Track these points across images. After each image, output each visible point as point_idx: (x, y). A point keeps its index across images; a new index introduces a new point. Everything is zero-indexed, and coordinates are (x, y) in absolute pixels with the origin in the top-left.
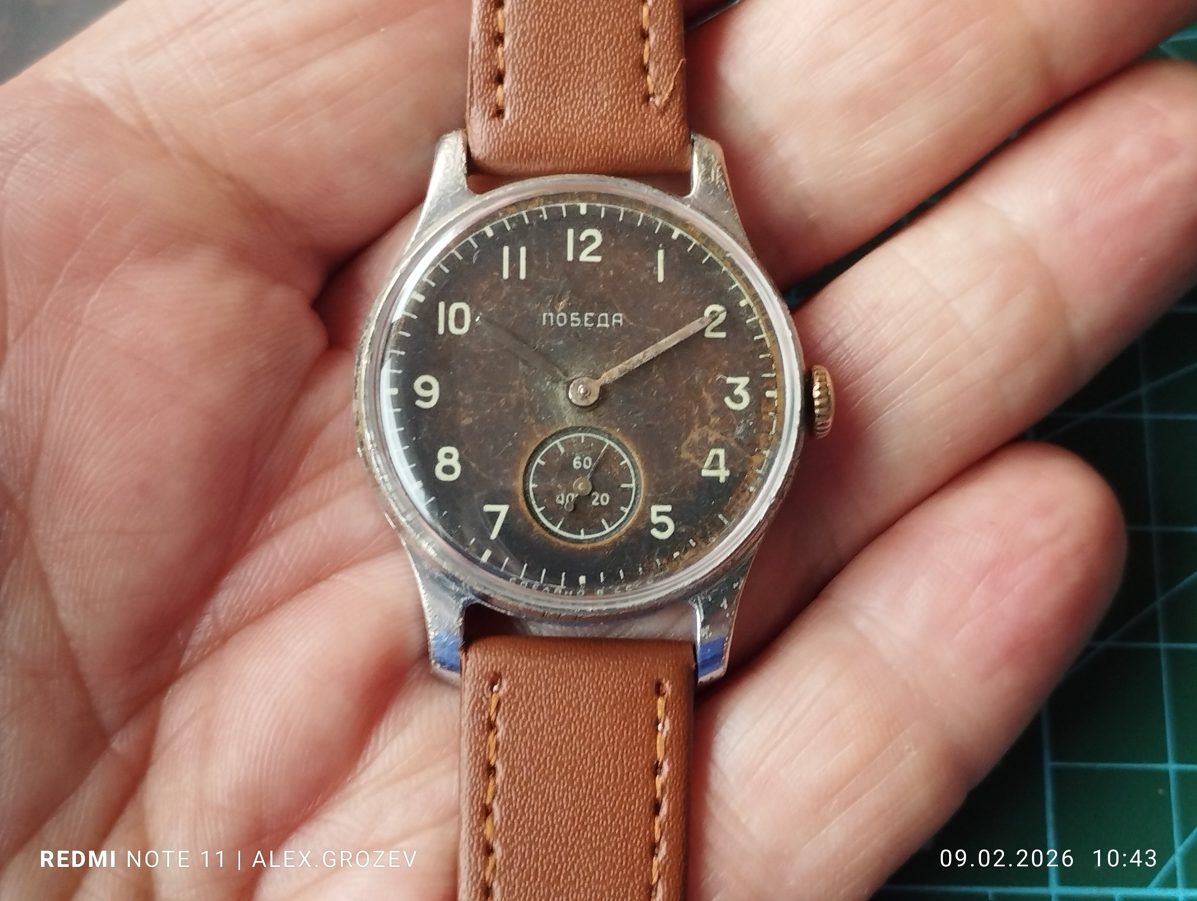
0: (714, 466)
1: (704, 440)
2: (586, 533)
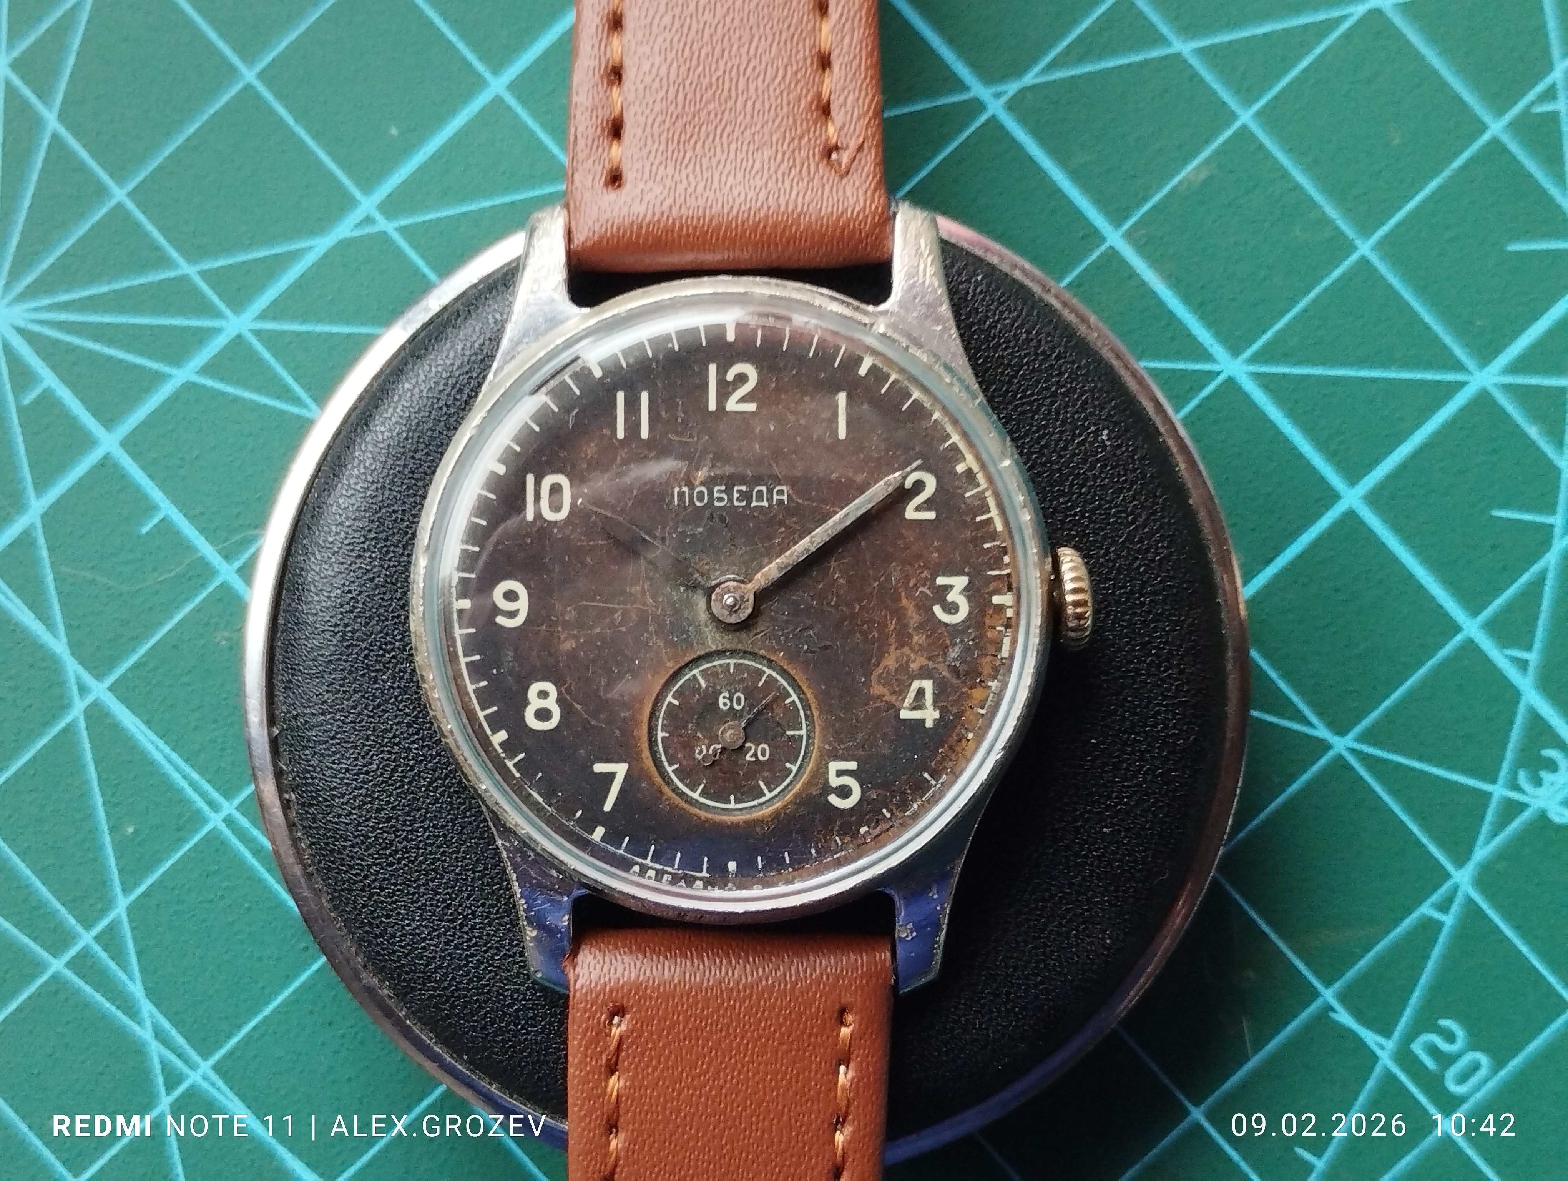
0: (918, 705)
1: (903, 668)
2: (737, 801)
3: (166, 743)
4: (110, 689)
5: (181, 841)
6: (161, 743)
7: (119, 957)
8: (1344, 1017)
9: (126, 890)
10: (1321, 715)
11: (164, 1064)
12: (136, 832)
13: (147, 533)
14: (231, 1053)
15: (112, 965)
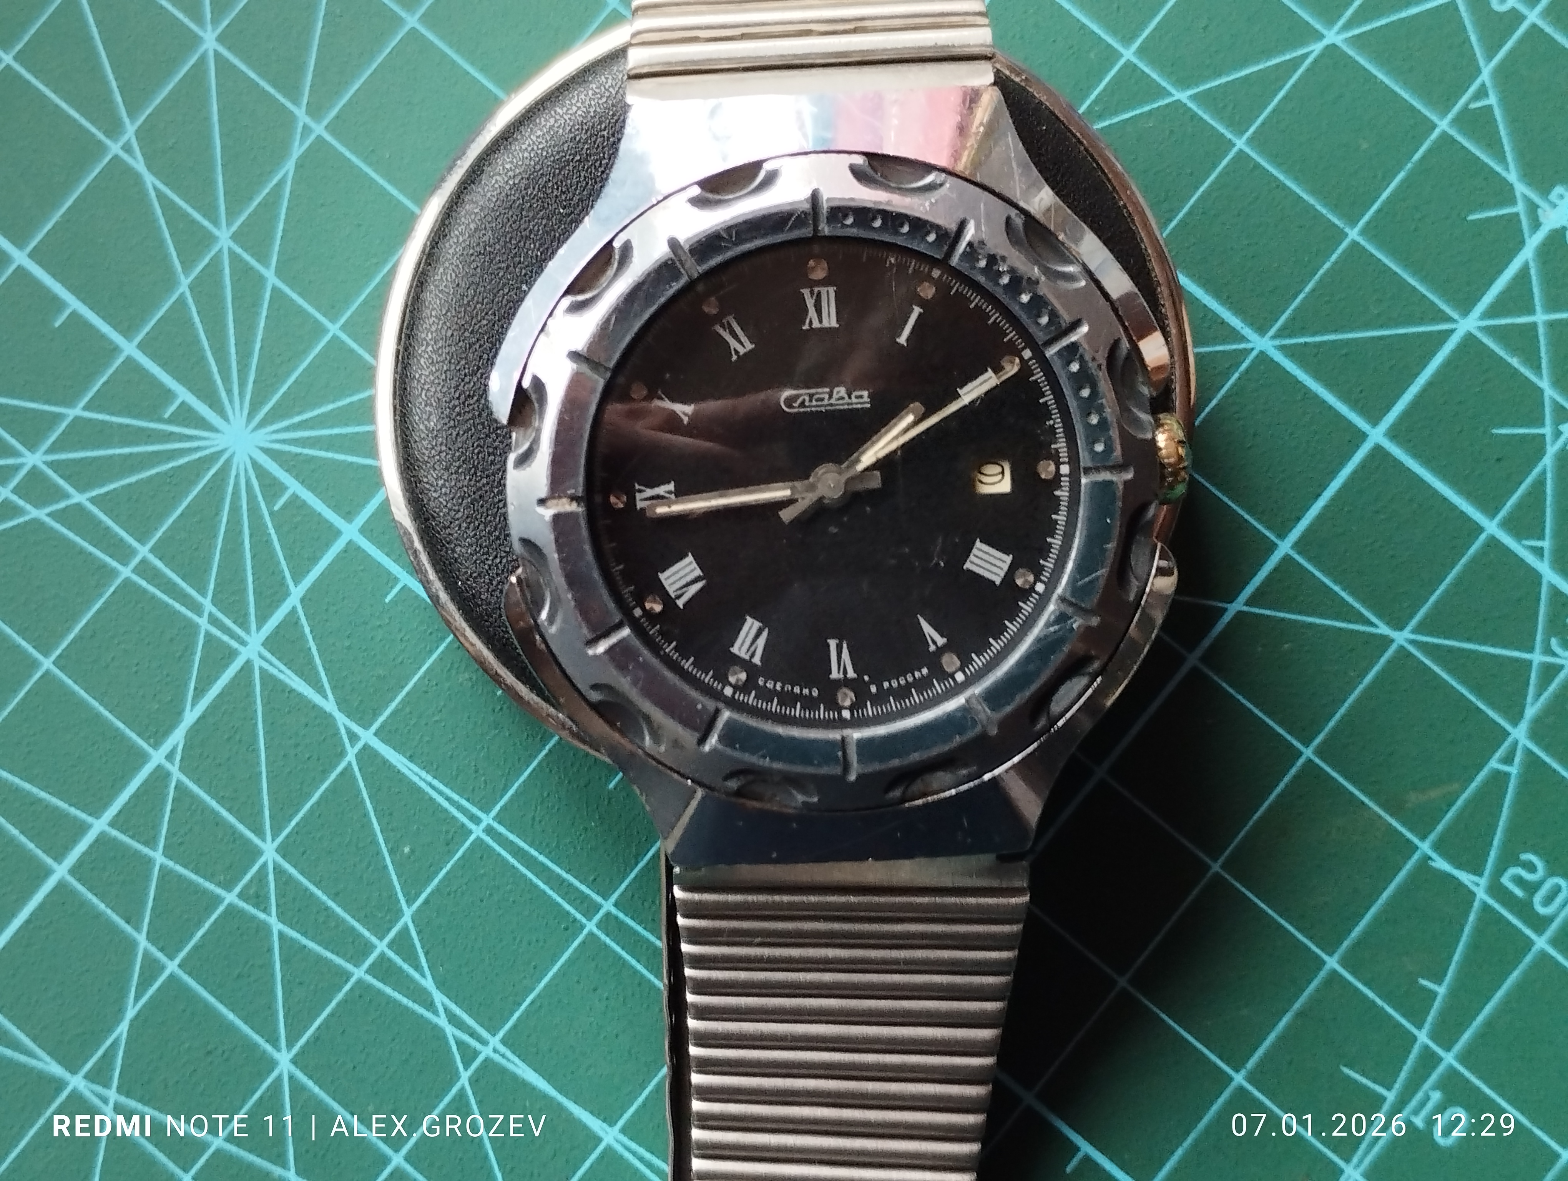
3: (428, 772)
4: (375, 734)
5: (451, 853)
6: (423, 774)
7: (411, 958)
8: (1441, 864)
9: (410, 902)
10: (1380, 616)
11: (460, 1044)
12: (412, 851)
13: (390, 601)
14: (515, 1027)
15: (406, 967)
